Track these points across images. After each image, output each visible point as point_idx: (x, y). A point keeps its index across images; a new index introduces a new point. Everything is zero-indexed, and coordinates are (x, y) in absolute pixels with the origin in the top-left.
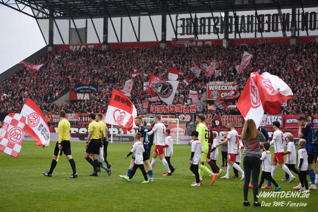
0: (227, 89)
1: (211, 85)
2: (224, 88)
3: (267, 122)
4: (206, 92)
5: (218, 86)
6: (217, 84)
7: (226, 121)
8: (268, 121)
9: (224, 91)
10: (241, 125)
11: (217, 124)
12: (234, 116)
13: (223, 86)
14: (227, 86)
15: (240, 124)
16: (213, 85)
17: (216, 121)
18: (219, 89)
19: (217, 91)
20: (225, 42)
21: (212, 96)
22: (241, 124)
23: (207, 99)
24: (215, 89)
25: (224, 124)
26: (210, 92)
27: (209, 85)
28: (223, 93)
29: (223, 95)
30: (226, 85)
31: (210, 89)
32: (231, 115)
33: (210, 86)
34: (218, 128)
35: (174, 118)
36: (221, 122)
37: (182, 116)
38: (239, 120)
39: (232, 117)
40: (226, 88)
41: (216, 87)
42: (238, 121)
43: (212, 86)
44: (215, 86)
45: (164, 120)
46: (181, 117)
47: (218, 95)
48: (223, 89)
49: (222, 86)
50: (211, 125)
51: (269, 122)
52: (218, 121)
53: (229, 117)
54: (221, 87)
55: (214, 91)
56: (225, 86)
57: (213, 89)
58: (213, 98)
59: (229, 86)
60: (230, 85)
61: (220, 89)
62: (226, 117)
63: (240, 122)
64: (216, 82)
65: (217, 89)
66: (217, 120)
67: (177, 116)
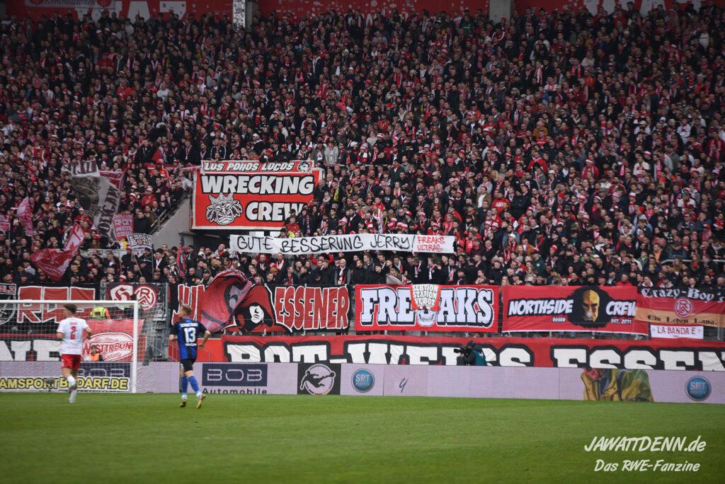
0: (270, 191)
1: (209, 176)
2: (258, 185)
3: (441, 312)
4: (191, 198)
5: (237, 176)
6: (231, 170)
7: (289, 307)
8: (443, 309)
9: (260, 198)
10: (345, 324)
11: (256, 321)
12: (318, 290)
13: (257, 179)
14: (272, 179)
15: (339, 318)
16: (216, 176)
17: (252, 309)
18: (242, 190)
19: (231, 195)
20: (243, 7)
21: (214, 216)
22: (344, 319)
23: (194, 227)
24: (225, 191)
25: (280, 319)
26: (205, 199)
27: (202, 172)
28: (254, 205)
29: (255, 211)
30: (269, 176)
31: (207, 189)
32: (306, 288)
33: (205, 179)
34: (260, 334)
35: (92, 299)
36: (269, 311)
37: (122, 289)
38: (337, 304)
39: (310, 294)
40: (266, 186)
41: (230, 182)
42: (332, 306)
43: (212, 178)
44: (227, 179)
45: (52, 305)
46: (120, 293)
47: (234, 212)
48: (254, 190)
49: (251, 177)
50: (235, 324)
51: (446, 313)
52: (258, 308)
53: (300, 295)
54: (248, 182)
55: (221, 195)
56: (264, 178)
57: (216, 190)
58: (216, 224)
59: (279, 180)
60: (283, 176)
61: (245, 191)
62: (290, 295)
63: (341, 311)
64: (226, 164)
65: (233, 190)
66: (256, 304)
67: (102, 292)
